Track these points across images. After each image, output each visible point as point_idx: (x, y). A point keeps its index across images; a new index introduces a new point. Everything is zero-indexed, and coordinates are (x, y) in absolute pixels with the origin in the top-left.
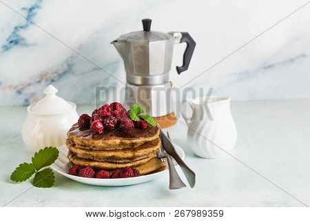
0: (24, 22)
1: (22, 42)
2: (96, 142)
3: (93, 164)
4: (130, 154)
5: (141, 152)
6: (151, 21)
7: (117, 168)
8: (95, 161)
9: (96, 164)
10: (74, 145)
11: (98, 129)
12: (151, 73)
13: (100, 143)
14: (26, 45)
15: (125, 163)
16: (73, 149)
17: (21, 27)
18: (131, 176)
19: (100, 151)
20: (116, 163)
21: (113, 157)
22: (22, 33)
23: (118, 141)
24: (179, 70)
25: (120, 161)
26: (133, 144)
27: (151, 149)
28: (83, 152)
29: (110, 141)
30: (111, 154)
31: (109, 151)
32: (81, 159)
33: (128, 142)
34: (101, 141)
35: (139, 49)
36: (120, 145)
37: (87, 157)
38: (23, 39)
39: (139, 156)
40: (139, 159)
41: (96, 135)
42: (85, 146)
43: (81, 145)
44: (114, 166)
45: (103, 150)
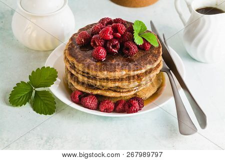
9: (99, 92)
11: (102, 57)
15: (129, 91)
20: (120, 92)
21: (118, 87)
23: (123, 73)
25: (124, 90)
31: (113, 80)
45: (107, 79)
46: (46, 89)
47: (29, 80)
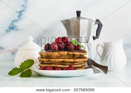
0: (17, 18)
1: (15, 28)
2: (54, 53)
3: (52, 65)
4: (72, 60)
5: (78, 60)
6: (80, 12)
7: (65, 67)
8: (53, 64)
10: (42, 58)
11: (55, 48)
12: (80, 36)
13: (56, 54)
14: (17, 30)
16: (42, 59)
17: (15, 21)
18: (73, 70)
19: (56, 58)
20: (65, 65)
21: (63, 61)
22: (16, 24)
23: (66, 53)
24: (94, 38)
25: (67, 64)
26: (74, 55)
27: (83, 60)
28: (47, 59)
29: (62, 52)
30: (62, 60)
31: (61, 58)
32: (46, 64)
33: (71, 53)
34: (57, 53)
35: (75, 23)
36: (67, 55)
37: (49, 63)
38: (16, 27)
39: (76, 62)
40: (77, 63)
41: (54, 50)
42: (48, 57)
43: (46, 56)
44: (64, 66)
45: (58, 58)
46: (28, 69)
47: (19, 67)
